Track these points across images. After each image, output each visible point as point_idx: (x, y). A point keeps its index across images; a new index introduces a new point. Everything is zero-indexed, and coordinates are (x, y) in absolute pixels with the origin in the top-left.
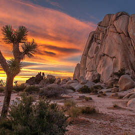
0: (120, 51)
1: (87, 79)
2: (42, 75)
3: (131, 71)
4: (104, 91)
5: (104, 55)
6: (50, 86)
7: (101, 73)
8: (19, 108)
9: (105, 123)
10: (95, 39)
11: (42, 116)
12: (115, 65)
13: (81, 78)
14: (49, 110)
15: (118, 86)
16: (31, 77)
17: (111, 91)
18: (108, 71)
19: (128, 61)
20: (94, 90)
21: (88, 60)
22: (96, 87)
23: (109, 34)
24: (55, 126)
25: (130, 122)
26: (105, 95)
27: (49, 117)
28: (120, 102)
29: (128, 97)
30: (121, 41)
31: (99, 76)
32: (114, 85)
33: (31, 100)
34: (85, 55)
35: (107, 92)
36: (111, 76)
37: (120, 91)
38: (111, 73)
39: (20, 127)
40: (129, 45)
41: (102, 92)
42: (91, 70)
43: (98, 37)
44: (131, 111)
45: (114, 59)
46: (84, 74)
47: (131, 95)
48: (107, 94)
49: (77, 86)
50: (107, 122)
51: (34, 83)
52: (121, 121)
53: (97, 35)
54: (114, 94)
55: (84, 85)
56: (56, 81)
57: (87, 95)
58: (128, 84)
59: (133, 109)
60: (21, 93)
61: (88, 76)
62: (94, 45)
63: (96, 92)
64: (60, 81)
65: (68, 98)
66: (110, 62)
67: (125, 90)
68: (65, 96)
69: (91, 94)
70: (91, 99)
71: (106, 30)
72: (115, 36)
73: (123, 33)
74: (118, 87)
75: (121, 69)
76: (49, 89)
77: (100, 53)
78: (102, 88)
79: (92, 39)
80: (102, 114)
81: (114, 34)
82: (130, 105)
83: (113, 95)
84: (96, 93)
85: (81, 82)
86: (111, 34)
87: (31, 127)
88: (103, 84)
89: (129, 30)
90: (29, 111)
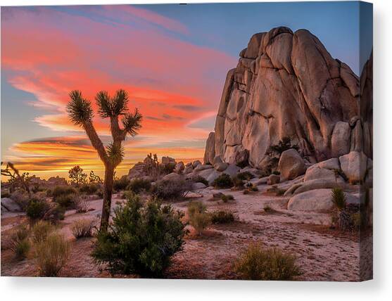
0: (280, 103)
1: (227, 161)
2: (153, 158)
3: (302, 140)
4: (254, 182)
5: (253, 113)
6: (166, 177)
7: (249, 148)
8: (126, 212)
9: (244, 236)
10: (237, 83)
11: (151, 222)
12: (273, 131)
13: (216, 159)
14: (161, 215)
15: (279, 171)
16: (137, 163)
17: (266, 183)
18: (260, 143)
19: (295, 121)
20: (239, 181)
21: (228, 125)
22: (242, 176)
23: (259, 71)
24: (168, 236)
25: (282, 233)
26: (256, 190)
27: (161, 224)
28: (277, 202)
29: (293, 192)
30: (281, 85)
31: (247, 153)
32: (273, 170)
33: (138, 205)
34: (222, 115)
35: (261, 183)
36: (267, 154)
37: (282, 182)
38: (266, 147)
39: (128, 237)
40: (296, 90)
41: (251, 185)
42: (233, 143)
43: (241, 79)
44: (290, 215)
45: (271, 120)
46: (222, 152)
47: (297, 187)
48: (259, 188)
49: (211, 176)
50: (248, 235)
51: (141, 173)
52: (269, 232)
53: (239, 75)
54: (270, 187)
55: (221, 173)
56: (177, 168)
57: (226, 192)
58: (295, 166)
59: (294, 213)
60: (122, 193)
61: (229, 156)
62: (236, 95)
63: (242, 184)
64: (182, 168)
65: (195, 198)
66: (265, 126)
67: (290, 178)
68: (190, 194)
69: (233, 190)
70: (231, 198)
71: (255, 64)
72: (271, 75)
73: (283, 68)
74: (279, 174)
75: (284, 139)
76: (165, 183)
77: (246, 110)
78: (252, 177)
79: (232, 84)
80: (244, 223)
81: (269, 71)
82: (292, 206)
83: (268, 190)
84: (241, 186)
85: (217, 168)
86: (264, 73)
87: (140, 237)
88: (254, 170)
89: (293, 61)
90: (137, 216)
